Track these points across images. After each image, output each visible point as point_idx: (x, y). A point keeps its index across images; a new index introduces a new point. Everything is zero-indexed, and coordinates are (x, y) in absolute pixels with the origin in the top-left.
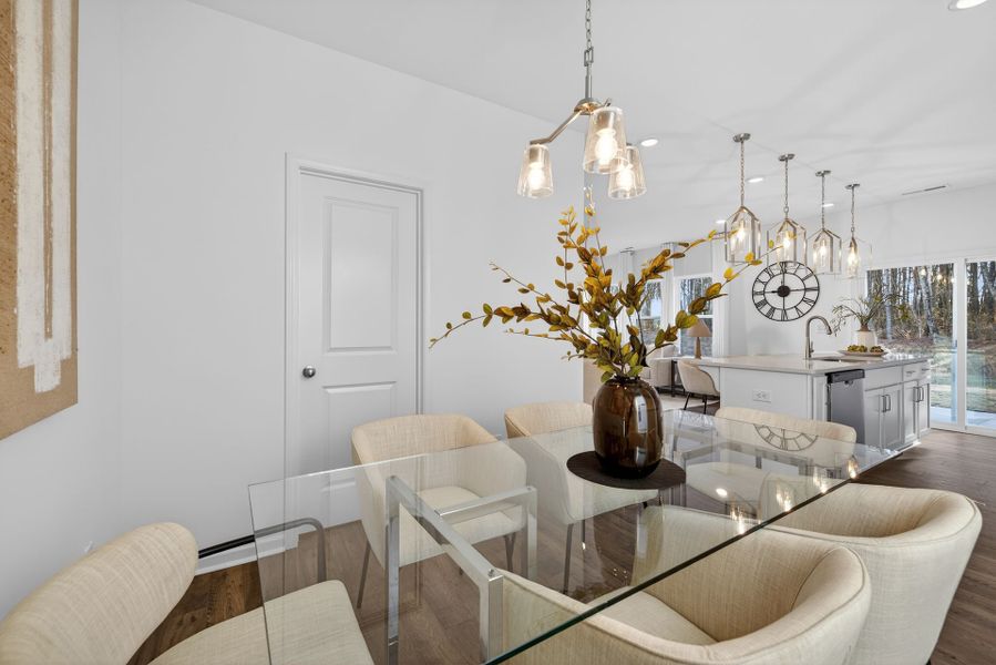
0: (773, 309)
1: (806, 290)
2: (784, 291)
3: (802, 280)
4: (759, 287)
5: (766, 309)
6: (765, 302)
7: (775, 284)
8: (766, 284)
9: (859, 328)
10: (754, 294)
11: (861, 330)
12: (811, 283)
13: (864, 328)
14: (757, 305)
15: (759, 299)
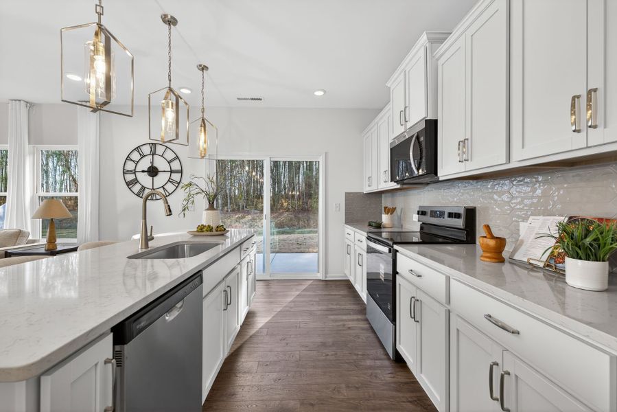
0: (143, 188)
1: (171, 171)
2: (153, 171)
3: (169, 162)
4: (130, 166)
5: (137, 188)
6: (136, 181)
7: (145, 164)
8: (137, 163)
9: (208, 207)
10: (125, 172)
11: (207, 210)
12: (176, 165)
13: (211, 207)
14: (128, 184)
15: (130, 177)
